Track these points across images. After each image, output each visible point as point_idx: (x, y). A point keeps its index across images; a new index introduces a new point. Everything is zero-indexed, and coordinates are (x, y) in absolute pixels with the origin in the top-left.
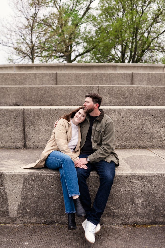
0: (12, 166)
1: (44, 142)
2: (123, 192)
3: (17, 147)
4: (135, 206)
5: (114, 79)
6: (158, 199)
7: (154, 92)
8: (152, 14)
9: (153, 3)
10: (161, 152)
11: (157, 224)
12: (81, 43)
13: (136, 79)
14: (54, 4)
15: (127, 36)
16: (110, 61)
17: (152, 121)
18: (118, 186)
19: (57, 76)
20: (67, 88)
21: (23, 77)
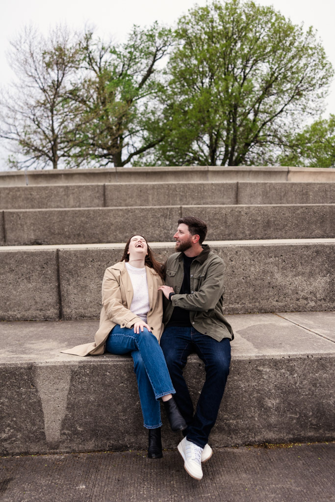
0: (46, 351)
1: (94, 307)
2: (244, 389)
3: (47, 318)
4: (266, 412)
5: (206, 193)
6: (303, 398)
7: (276, 215)
8: (260, 80)
9: (262, 63)
10: (299, 317)
11: (303, 441)
12: (138, 131)
13: (244, 194)
14: (89, 64)
15: (218, 119)
16: (190, 162)
17: (281, 266)
18: (236, 378)
19: (106, 191)
20: (127, 211)
21: (44, 193)
